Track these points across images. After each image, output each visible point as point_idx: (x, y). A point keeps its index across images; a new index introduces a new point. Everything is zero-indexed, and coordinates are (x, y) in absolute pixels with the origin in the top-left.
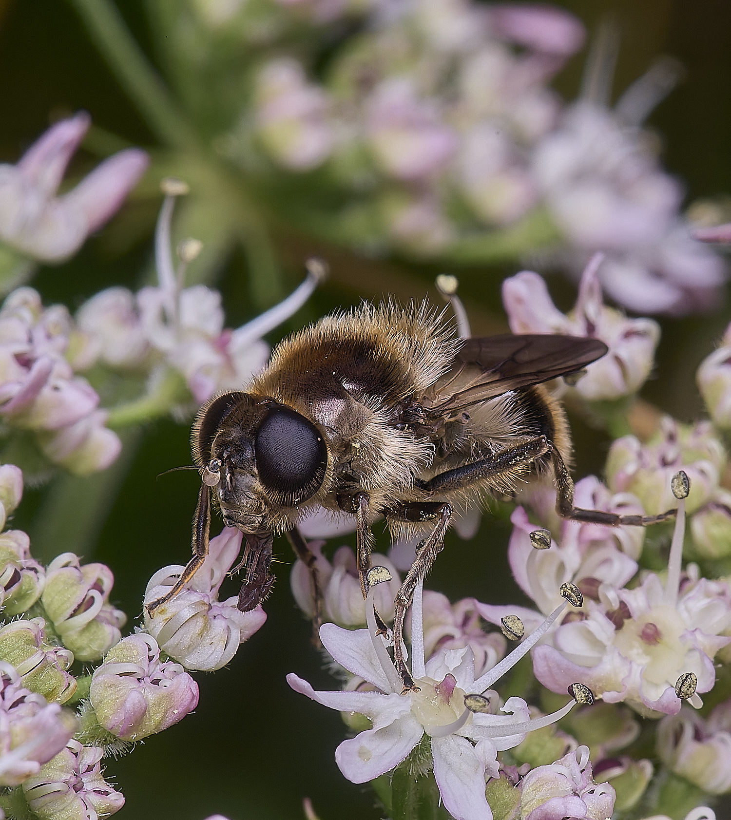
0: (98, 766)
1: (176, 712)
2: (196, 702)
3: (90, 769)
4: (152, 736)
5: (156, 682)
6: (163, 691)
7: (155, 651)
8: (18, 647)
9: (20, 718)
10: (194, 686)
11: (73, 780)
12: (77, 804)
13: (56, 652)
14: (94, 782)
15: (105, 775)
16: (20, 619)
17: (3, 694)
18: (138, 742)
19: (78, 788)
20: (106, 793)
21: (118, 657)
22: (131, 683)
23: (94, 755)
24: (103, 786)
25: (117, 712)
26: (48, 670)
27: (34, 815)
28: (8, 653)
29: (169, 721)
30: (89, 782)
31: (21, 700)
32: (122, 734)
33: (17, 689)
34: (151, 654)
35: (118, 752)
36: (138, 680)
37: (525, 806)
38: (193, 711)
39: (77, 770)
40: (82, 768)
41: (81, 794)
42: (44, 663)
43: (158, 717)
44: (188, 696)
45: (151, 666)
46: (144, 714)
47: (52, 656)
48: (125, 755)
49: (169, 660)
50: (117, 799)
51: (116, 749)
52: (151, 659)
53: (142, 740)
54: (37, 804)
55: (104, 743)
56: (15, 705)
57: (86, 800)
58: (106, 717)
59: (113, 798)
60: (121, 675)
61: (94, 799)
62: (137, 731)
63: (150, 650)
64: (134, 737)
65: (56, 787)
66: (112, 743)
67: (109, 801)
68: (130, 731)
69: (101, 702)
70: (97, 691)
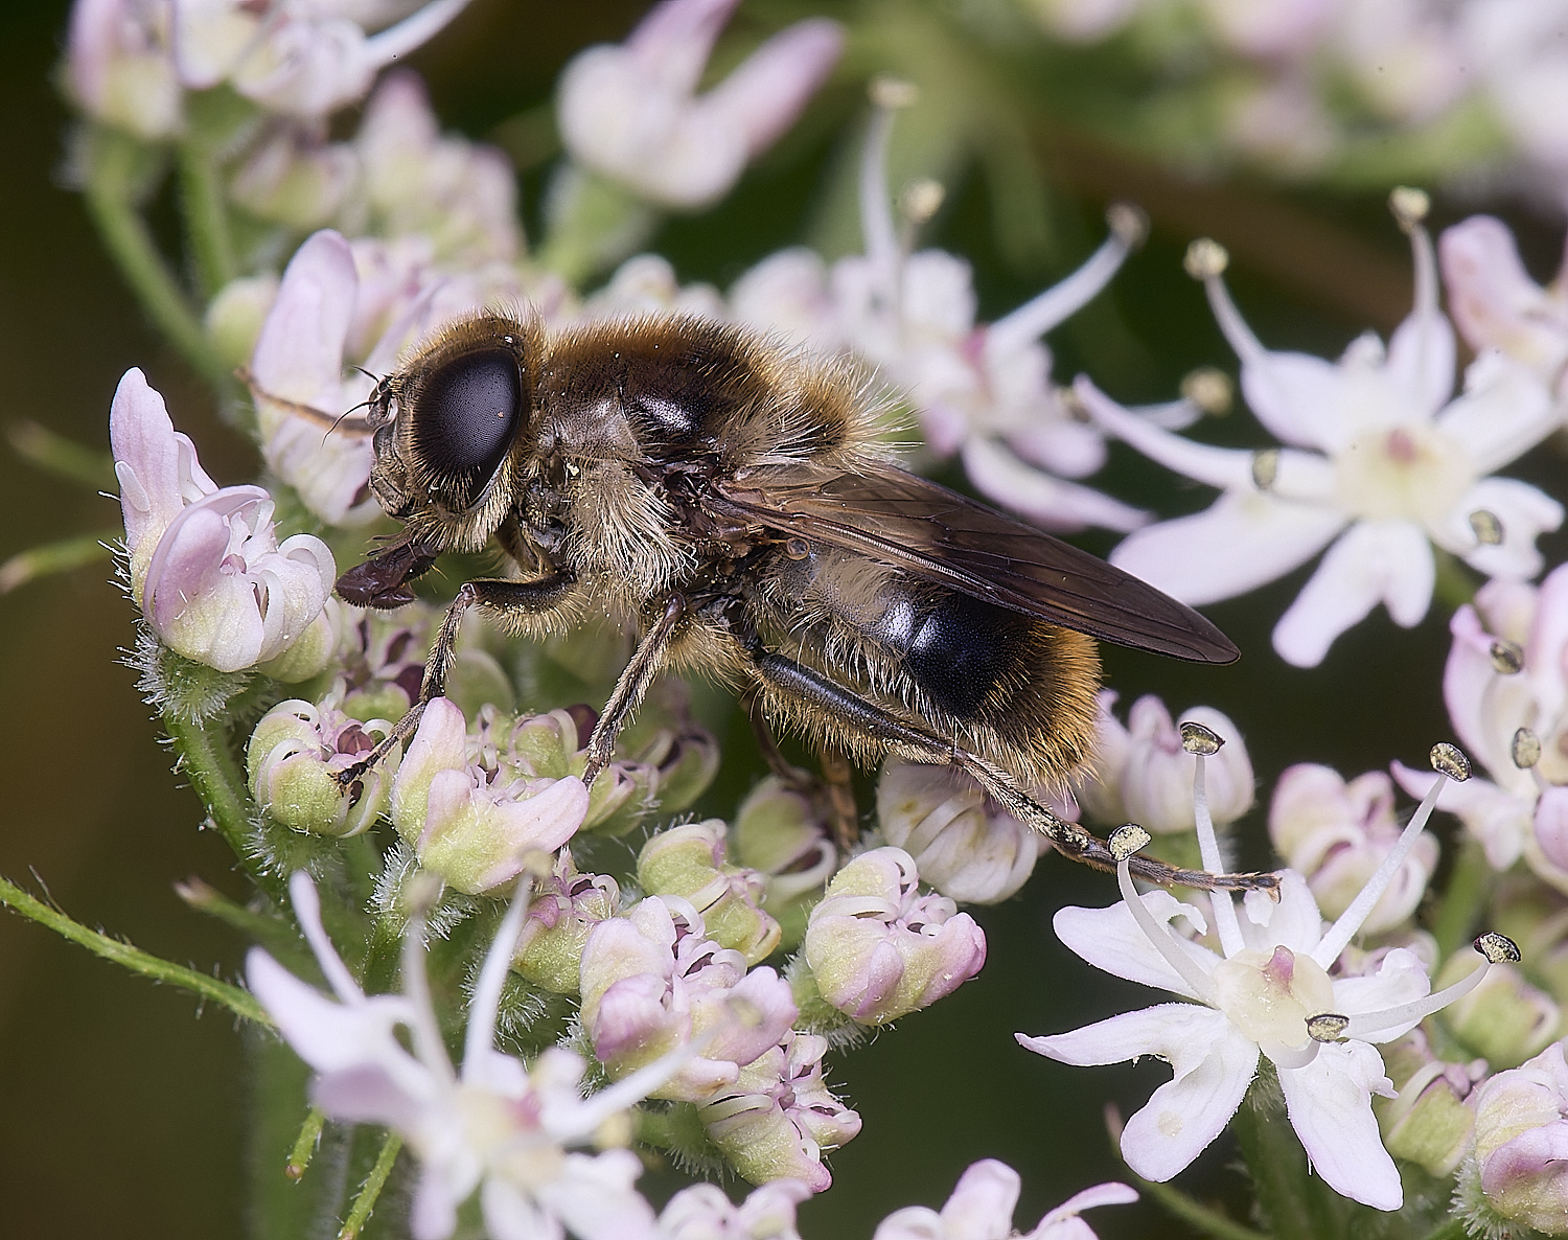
0: (818, 1068)
1: (948, 977)
2: (980, 961)
3: (806, 1071)
4: (907, 1016)
5: (916, 928)
6: (929, 943)
7: (911, 878)
8: (686, 869)
9: (706, 990)
10: (978, 934)
11: (780, 1089)
12: (786, 1129)
13: (745, 877)
14: (812, 1093)
15: (827, 1082)
16: (688, 820)
17: (675, 949)
18: (886, 1026)
19: (786, 1103)
20: (831, 1112)
21: (852, 886)
22: (872, 929)
23: (812, 1048)
24: (826, 1099)
25: (855, 978)
26: (734, 907)
27: (717, 1149)
28: (669, 879)
29: (937, 991)
30: (804, 1093)
31: (705, 961)
32: (861, 1013)
33: (699, 942)
34: (905, 881)
35: (849, 1042)
36: (887, 923)
37: (1482, 1138)
38: (974, 976)
39: (785, 1074)
40: (794, 1071)
41: (791, 1113)
42: (729, 897)
43: (918, 987)
44: (969, 952)
45: (904, 901)
46: (898, 981)
47: (739, 885)
48: (860, 1047)
49: (933, 892)
50: (848, 1122)
51: (845, 1037)
52: (904, 889)
53: (892, 1022)
54: (719, 1130)
55: (827, 1026)
56: (696, 967)
57: (800, 1123)
58: (835, 986)
59: (843, 1121)
60: (859, 916)
61: (814, 1122)
62: (885, 1008)
63: (903, 874)
64: (880, 1018)
65: (753, 1101)
66: (838, 1026)
67: (836, 1125)
68: (874, 1008)
69: (826, 960)
70: (818, 942)
